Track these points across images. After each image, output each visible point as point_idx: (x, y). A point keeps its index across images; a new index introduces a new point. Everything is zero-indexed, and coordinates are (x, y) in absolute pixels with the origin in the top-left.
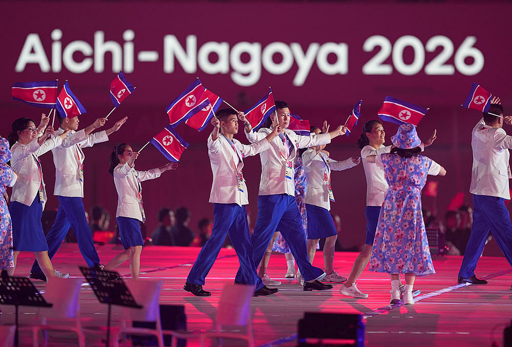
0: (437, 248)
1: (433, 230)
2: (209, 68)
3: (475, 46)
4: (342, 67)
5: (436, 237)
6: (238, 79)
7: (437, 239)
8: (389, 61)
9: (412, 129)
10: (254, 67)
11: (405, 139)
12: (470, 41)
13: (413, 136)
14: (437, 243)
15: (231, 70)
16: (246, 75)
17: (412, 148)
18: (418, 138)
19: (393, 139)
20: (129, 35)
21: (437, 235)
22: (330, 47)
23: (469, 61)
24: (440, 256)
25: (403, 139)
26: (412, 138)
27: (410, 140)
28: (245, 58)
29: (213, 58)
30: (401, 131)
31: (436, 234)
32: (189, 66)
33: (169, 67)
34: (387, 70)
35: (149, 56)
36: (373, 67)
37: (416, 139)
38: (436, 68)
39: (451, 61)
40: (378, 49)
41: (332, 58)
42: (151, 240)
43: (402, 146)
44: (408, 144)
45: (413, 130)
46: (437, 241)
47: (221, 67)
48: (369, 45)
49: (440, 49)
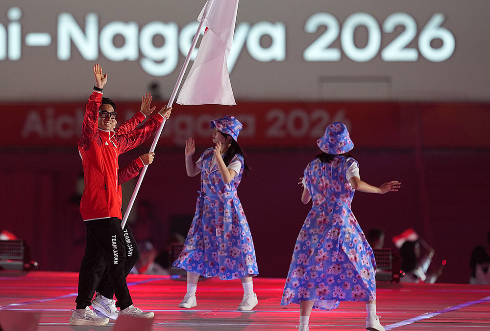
0: (391, 273)
1: (386, 251)
2: (114, 54)
3: (442, 26)
4: (278, 51)
5: (389, 259)
6: (150, 67)
7: (390, 261)
8: (337, 44)
9: (342, 130)
10: (169, 52)
11: (336, 143)
12: (438, 19)
13: (345, 138)
14: (391, 268)
15: (141, 55)
16: (160, 62)
17: (344, 152)
18: (350, 140)
19: (320, 143)
20: (15, 14)
21: (391, 257)
22: (263, 28)
23: (436, 44)
24: (394, 283)
25: (333, 143)
26: (343, 141)
27: (341, 144)
28: (158, 41)
29: (119, 41)
30: (329, 133)
31: (389, 255)
32: (89, 51)
33: (64, 52)
34: (334, 55)
35: (38, 39)
36: (317, 52)
37: (348, 141)
38: (395, 52)
39: (414, 44)
40: (322, 29)
41: (266, 41)
42: (36, 264)
43: (332, 151)
44: (339, 149)
45: (345, 131)
46: (391, 265)
47: (129, 52)
48: (312, 25)
49: (400, 29)
